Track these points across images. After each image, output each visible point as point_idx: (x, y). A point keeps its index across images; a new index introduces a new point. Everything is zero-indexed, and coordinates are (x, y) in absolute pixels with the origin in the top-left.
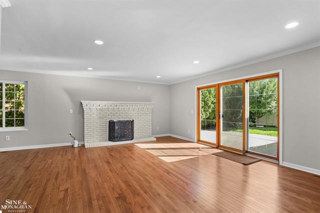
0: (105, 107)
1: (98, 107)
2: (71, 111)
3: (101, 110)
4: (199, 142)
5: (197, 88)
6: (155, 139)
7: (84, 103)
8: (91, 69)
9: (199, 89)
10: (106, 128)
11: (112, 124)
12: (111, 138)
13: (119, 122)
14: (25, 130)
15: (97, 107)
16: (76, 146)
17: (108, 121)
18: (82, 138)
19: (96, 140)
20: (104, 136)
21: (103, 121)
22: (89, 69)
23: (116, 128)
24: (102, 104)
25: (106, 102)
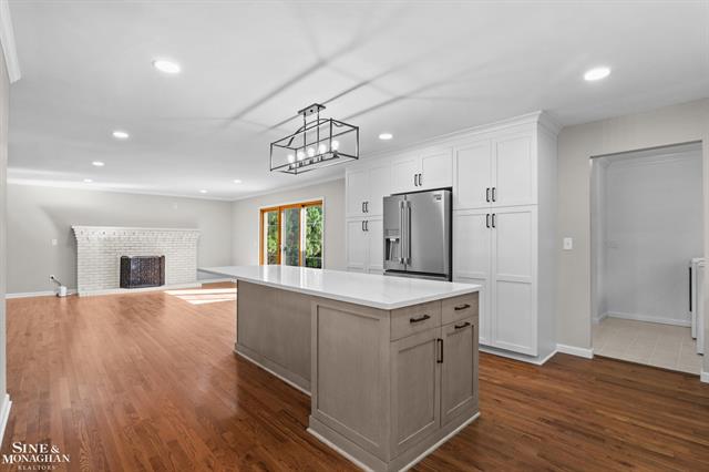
0: (114, 236)
1: (103, 236)
2: (55, 242)
3: (108, 240)
5: (260, 210)
6: (200, 285)
7: (78, 229)
9: (263, 211)
10: (116, 267)
11: (125, 262)
12: (125, 283)
13: (137, 258)
15: (101, 236)
16: (63, 294)
17: (119, 257)
18: (74, 284)
19: (99, 285)
20: (112, 280)
21: (110, 257)
23: (133, 267)
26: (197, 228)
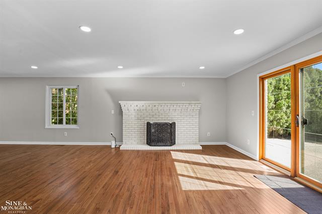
0: (143, 108)
1: (136, 108)
2: (113, 112)
3: (139, 110)
4: (262, 161)
5: (260, 77)
6: (201, 148)
7: (122, 103)
8: (121, 67)
9: (262, 79)
10: (144, 130)
11: (149, 126)
12: (149, 142)
13: (156, 124)
14: (77, 128)
16: (113, 146)
17: (146, 122)
20: (142, 139)
21: (141, 122)
22: (119, 67)
23: (153, 130)
24: (140, 104)
26: (199, 101)
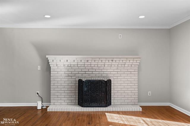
0: (74, 63)
2: (39, 68)
3: (70, 66)
6: (141, 109)
7: (50, 58)
13: (89, 81)
15: (65, 63)
16: (39, 108)
17: (77, 79)
20: (73, 99)
21: (71, 80)
23: (85, 89)
24: (71, 59)
25: (74, 57)
26: (138, 55)
